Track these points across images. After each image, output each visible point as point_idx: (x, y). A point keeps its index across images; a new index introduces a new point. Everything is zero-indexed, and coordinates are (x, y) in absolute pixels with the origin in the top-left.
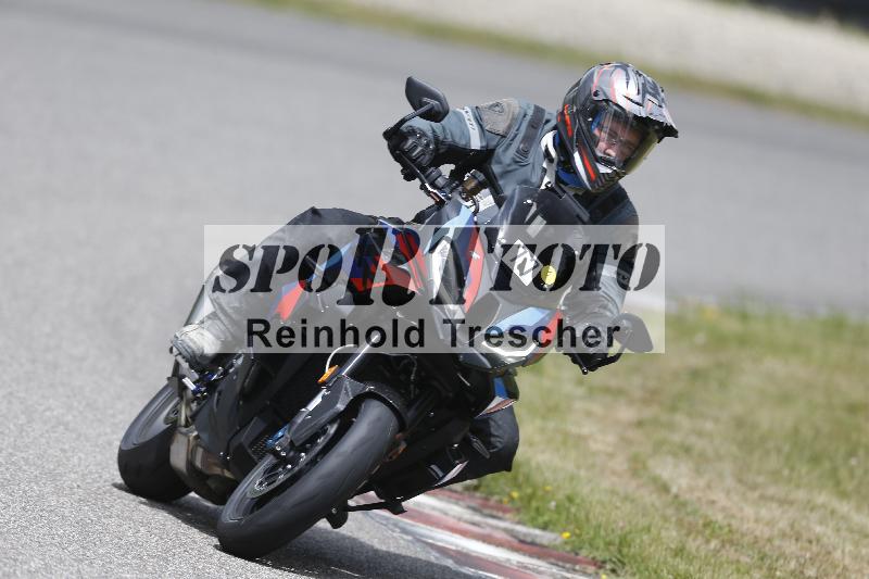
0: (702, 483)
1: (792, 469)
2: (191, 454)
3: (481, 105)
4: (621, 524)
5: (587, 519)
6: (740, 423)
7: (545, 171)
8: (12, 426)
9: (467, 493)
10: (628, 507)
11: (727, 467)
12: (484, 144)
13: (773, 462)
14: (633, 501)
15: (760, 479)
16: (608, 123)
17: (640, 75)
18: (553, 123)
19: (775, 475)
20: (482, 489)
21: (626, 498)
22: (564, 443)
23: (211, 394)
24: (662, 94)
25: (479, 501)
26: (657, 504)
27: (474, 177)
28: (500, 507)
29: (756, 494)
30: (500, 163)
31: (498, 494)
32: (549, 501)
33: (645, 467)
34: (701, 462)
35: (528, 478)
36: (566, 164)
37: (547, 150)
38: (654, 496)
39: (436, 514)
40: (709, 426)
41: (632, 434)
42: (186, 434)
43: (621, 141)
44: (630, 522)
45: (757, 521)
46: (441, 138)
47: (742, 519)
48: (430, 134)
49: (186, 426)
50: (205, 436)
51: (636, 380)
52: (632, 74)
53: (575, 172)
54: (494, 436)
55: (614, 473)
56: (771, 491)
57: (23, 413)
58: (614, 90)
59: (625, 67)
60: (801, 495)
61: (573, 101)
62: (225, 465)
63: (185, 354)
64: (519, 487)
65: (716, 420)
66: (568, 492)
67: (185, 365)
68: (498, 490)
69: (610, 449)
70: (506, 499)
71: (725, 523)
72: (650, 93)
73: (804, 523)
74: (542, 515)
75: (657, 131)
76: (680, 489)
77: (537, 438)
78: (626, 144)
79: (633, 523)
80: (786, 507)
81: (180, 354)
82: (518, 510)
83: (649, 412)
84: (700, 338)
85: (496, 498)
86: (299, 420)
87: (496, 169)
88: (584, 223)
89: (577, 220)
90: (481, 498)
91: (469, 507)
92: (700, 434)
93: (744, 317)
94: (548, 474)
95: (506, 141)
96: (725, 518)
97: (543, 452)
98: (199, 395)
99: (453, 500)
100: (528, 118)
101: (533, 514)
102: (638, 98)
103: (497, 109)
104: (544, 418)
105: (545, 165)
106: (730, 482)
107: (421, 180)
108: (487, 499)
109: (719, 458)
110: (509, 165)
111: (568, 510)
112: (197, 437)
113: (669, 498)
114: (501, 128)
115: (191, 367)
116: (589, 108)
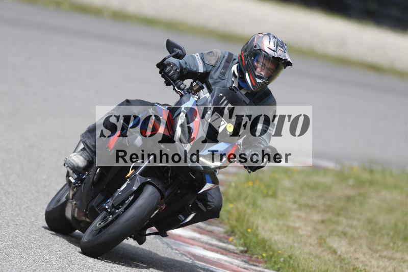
0: (352, 249)
1: (394, 243)
2: (73, 211)
3: (203, 52)
4: (314, 269)
5: (298, 267)
6: (370, 221)
7: (233, 82)
8: (28, 222)
9: (241, 254)
10: (317, 261)
11: (364, 242)
12: (205, 70)
13: (385, 240)
14: (319, 258)
15: (379, 248)
16: (261, 60)
17: (276, 38)
18: (237, 60)
19: (386, 246)
20: (249, 252)
21: (316, 257)
22: (287, 231)
23: (82, 184)
24: (286, 47)
25: (248, 258)
26: (331, 259)
27: (197, 84)
28: (257, 261)
29: (378, 255)
30: (212, 78)
31: (256, 254)
32: (280, 258)
33: (325, 242)
34: (352, 240)
35: (270, 247)
36: (242, 78)
37: (234, 72)
38: (330, 256)
39: (227, 264)
40: (355, 223)
41: (319, 226)
42: (71, 203)
43: (267, 68)
44: (318, 268)
45: (378, 267)
46: (184, 67)
47: (371, 267)
48: (178, 65)
49: (72, 199)
50: (78, 203)
51: (321, 201)
52: (272, 38)
53: (246, 82)
54: (210, 202)
55: (311, 245)
56: (385, 253)
57: (33, 216)
58: (264, 45)
59: (269, 34)
60: (399, 255)
61: (246, 51)
62: (86, 216)
63: (70, 166)
64: (266, 251)
65: (359, 220)
66: (289, 254)
67: (71, 172)
68: (256, 253)
69: (309, 234)
70: (260, 257)
71: (363, 268)
72: (280, 46)
73: (400, 268)
74: (277, 265)
75: (283, 64)
76: (341, 253)
77: (275, 228)
78: (269, 69)
79: (320, 268)
80: (392, 261)
81: (68, 166)
82: (266, 262)
83: (327, 217)
84: (351, 182)
85: (255, 256)
86: (116, 195)
87: (211, 81)
88: (247, 105)
89: (244, 103)
90: (248, 257)
91: (243, 261)
92: (351, 226)
93: (371, 172)
94: (279, 245)
95: (216, 68)
96: (363, 266)
97: (277, 235)
98: (77, 185)
99: (235, 257)
100: (225, 58)
101: (272, 264)
102: (274, 48)
103: (211, 54)
104: (278, 219)
105: (233, 79)
106: (365, 249)
107: (173, 86)
108: (251, 257)
109: (360, 238)
110: (217, 79)
111: (289, 262)
112: (75, 204)
113: (337, 256)
114: (213, 63)
115: (74, 172)
116: (252, 53)
